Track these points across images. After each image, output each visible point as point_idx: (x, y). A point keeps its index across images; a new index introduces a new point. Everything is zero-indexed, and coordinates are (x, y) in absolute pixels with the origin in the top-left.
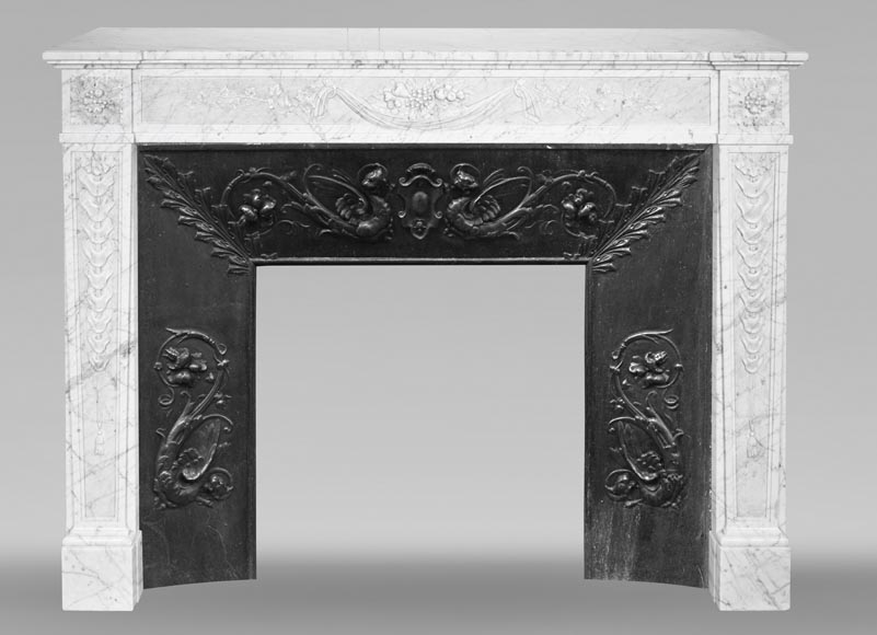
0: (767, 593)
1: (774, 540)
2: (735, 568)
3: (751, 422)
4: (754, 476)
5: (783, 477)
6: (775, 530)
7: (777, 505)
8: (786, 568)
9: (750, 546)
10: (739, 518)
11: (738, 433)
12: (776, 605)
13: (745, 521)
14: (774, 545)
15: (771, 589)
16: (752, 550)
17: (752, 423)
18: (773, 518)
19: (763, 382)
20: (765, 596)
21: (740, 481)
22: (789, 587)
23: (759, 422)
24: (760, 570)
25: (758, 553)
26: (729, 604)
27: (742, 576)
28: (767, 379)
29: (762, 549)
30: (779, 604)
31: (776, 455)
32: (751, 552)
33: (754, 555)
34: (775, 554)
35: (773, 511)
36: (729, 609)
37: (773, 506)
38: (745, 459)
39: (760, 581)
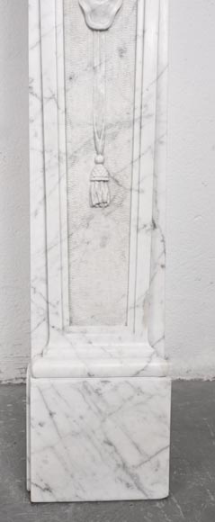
0: (124, 466)
1: (140, 364)
2: (59, 418)
3: (97, 135)
4: (103, 245)
5: (159, 248)
6: (143, 347)
7: (147, 302)
8: (160, 418)
9: (90, 375)
10: (73, 328)
11: (71, 159)
12: (140, 488)
13: (84, 332)
14: (137, 374)
15: (132, 458)
16: (93, 382)
17: (99, 140)
18: (139, 326)
19: (122, 52)
20: (120, 472)
21: (76, 254)
22: (166, 455)
23: (114, 136)
24: (109, 422)
25: (106, 389)
26: (48, 489)
27: (75, 434)
28: (131, 49)
29: (114, 381)
30: (146, 485)
31: (146, 199)
32: (91, 386)
33: (97, 391)
34: (139, 391)
35: (140, 312)
36: (48, 498)
37: (140, 302)
38: (87, 209)
39: (110, 444)
